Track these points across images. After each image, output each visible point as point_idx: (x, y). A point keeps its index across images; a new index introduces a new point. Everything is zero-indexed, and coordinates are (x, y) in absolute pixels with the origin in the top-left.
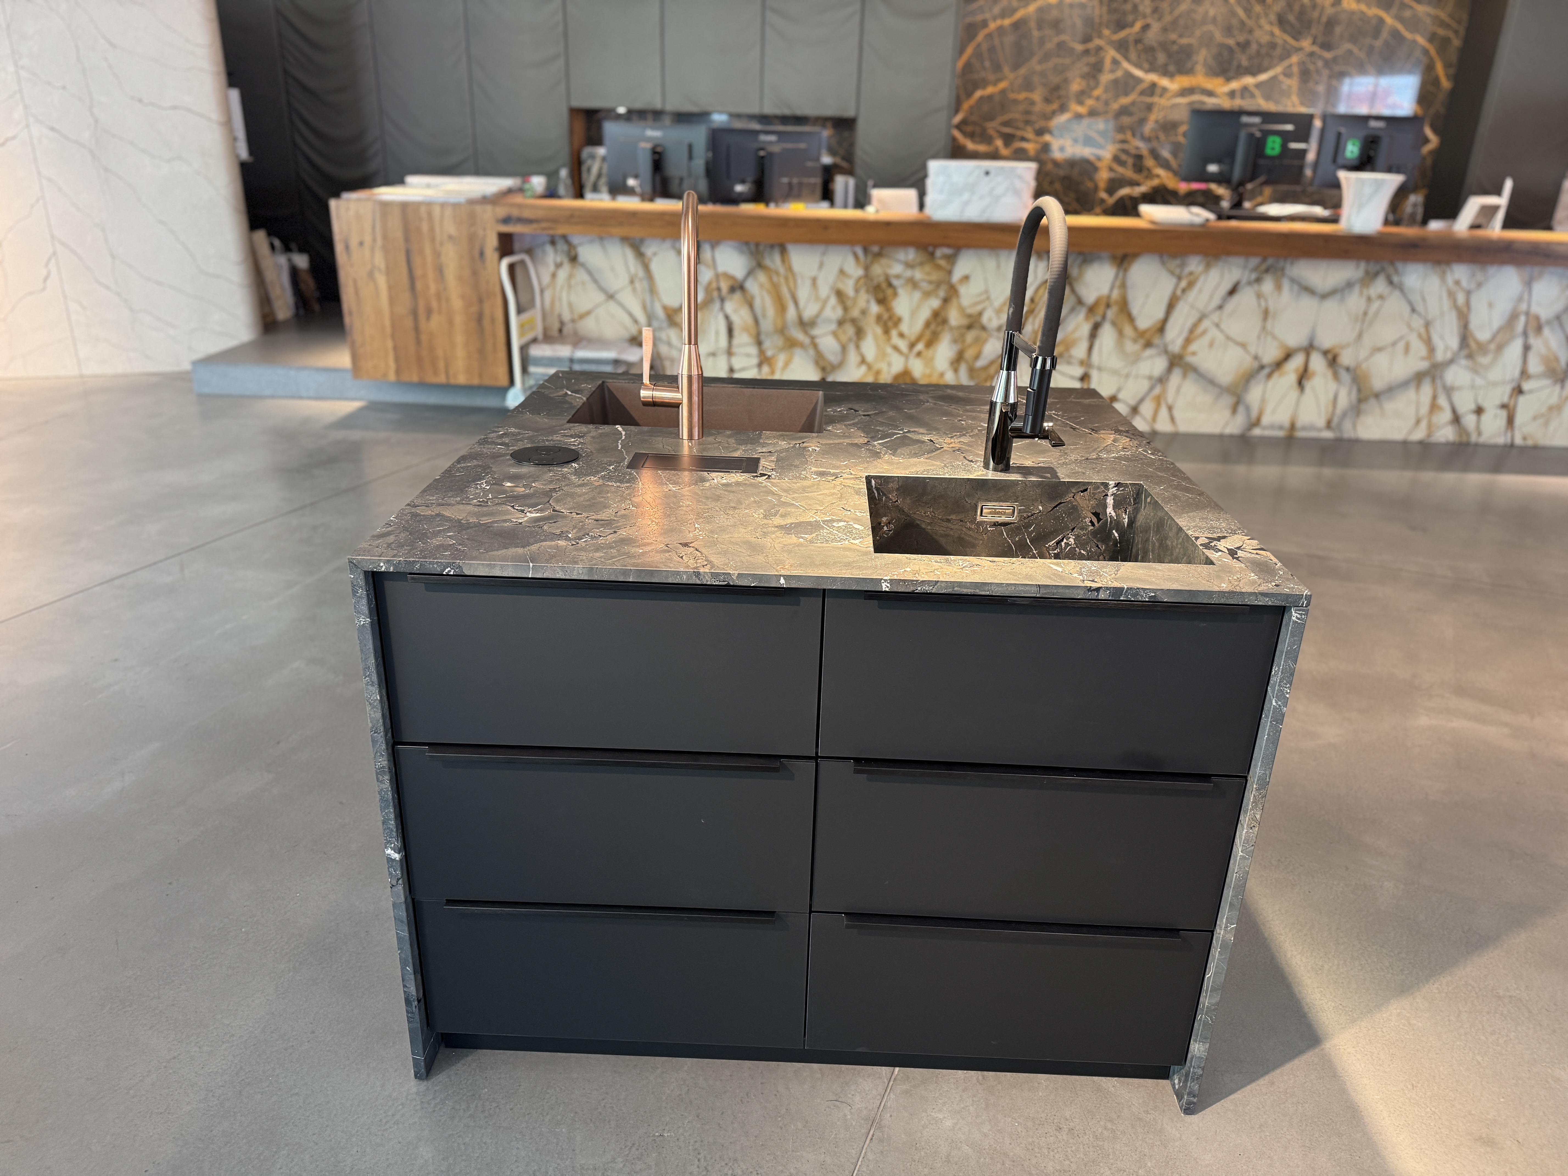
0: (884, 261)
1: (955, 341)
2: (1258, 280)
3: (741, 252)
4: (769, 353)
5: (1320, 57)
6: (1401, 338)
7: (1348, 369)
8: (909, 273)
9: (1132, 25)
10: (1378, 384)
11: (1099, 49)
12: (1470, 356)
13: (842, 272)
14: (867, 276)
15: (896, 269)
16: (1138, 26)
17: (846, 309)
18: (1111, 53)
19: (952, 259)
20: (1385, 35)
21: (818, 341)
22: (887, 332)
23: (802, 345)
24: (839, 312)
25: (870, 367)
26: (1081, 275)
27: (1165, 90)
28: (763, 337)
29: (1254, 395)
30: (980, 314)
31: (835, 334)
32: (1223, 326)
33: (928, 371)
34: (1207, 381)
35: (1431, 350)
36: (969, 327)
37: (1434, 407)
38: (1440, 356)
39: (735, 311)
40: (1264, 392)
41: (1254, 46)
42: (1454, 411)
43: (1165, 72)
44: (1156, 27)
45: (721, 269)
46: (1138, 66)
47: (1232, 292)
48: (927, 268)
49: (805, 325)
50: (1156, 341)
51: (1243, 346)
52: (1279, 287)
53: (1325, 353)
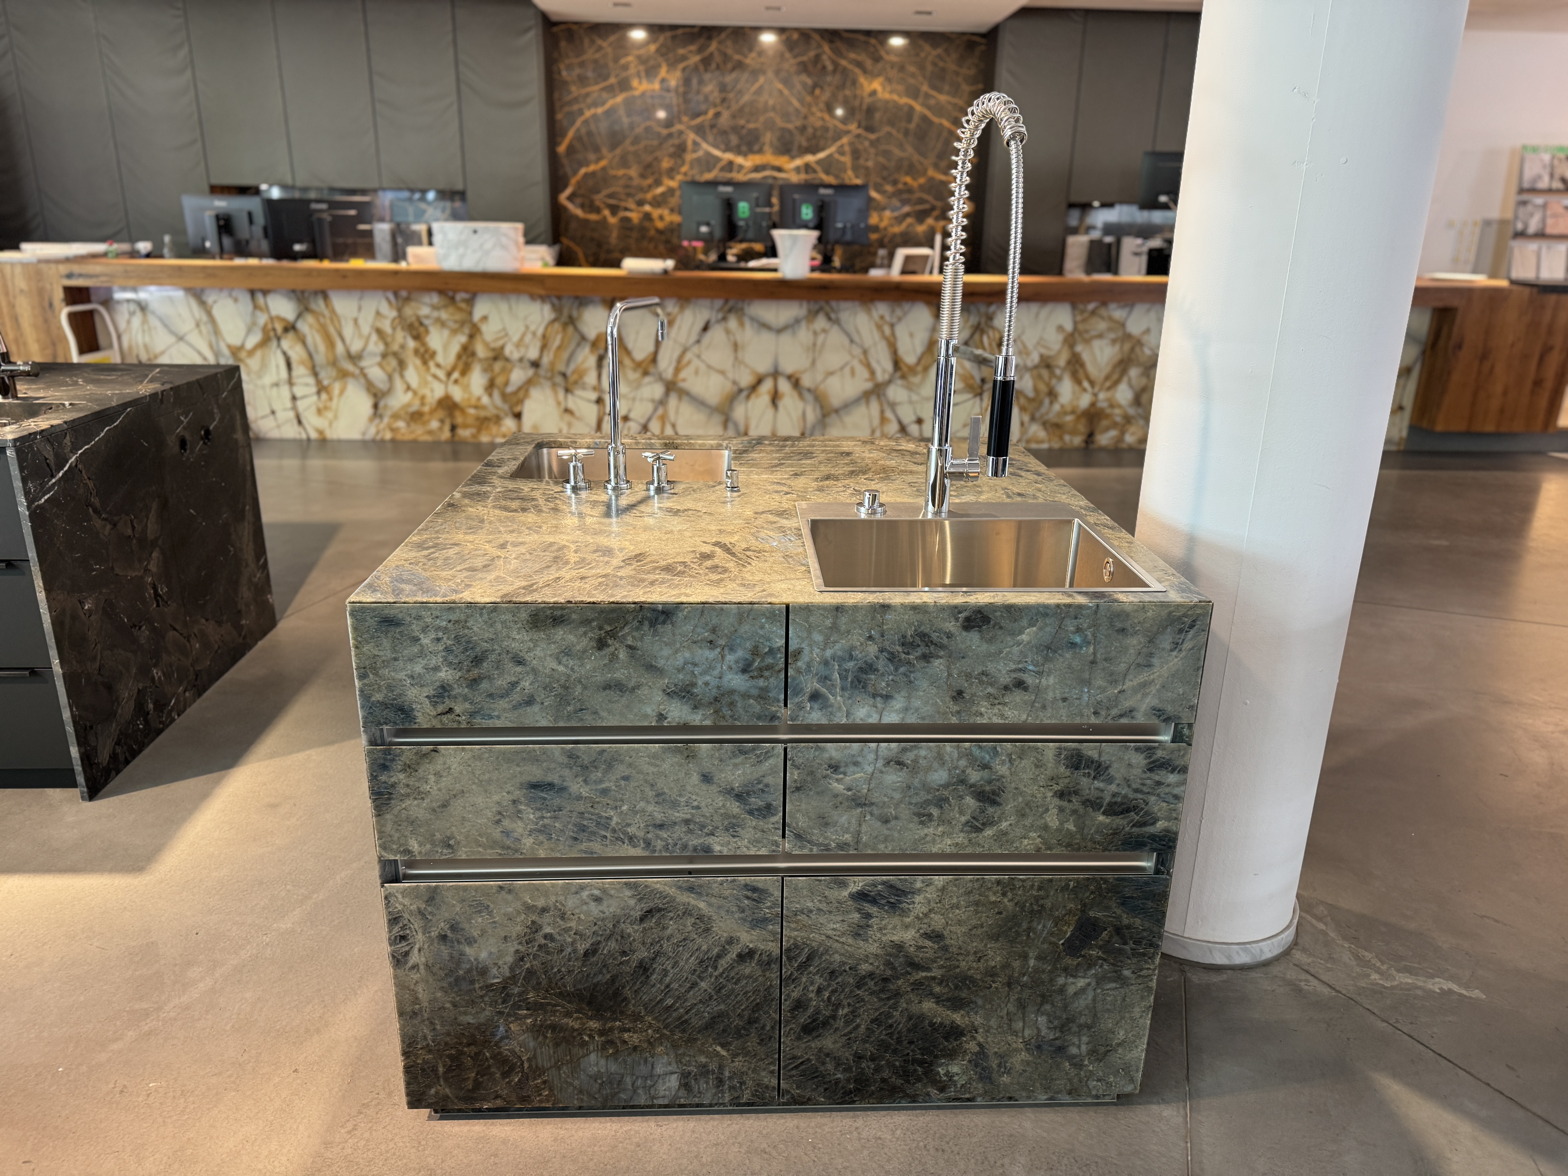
0: (413, 304)
1: (485, 370)
2: (724, 319)
3: (290, 299)
4: (326, 383)
5: (866, 138)
6: (846, 364)
7: (809, 390)
8: (435, 314)
9: (706, 113)
10: (836, 401)
11: (681, 133)
12: (903, 377)
13: (378, 313)
14: (400, 316)
15: (425, 311)
16: (711, 113)
17: (387, 344)
18: (691, 137)
19: (471, 302)
20: (916, 119)
21: (367, 371)
22: (425, 363)
23: (353, 375)
24: (381, 347)
25: (415, 393)
26: (580, 316)
27: (741, 167)
28: (318, 369)
29: (739, 412)
30: (502, 348)
31: (380, 365)
32: (703, 357)
33: (466, 396)
34: (699, 402)
35: (872, 373)
36: (495, 359)
37: (883, 420)
38: (880, 377)
39: (291, 347)
40: (746, 411)
41: (810, 131)
42: (900, 423)
43: (738, 151)
44: (726, 115)
45: (274, 313)
46: (716, 146)
47: (706, 328)
48: (451, 309)
49: (354, 358)
50: (652, 370)
51: (722, 373)
52: (742, 324)
53: (789, 377)
